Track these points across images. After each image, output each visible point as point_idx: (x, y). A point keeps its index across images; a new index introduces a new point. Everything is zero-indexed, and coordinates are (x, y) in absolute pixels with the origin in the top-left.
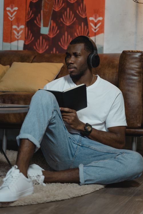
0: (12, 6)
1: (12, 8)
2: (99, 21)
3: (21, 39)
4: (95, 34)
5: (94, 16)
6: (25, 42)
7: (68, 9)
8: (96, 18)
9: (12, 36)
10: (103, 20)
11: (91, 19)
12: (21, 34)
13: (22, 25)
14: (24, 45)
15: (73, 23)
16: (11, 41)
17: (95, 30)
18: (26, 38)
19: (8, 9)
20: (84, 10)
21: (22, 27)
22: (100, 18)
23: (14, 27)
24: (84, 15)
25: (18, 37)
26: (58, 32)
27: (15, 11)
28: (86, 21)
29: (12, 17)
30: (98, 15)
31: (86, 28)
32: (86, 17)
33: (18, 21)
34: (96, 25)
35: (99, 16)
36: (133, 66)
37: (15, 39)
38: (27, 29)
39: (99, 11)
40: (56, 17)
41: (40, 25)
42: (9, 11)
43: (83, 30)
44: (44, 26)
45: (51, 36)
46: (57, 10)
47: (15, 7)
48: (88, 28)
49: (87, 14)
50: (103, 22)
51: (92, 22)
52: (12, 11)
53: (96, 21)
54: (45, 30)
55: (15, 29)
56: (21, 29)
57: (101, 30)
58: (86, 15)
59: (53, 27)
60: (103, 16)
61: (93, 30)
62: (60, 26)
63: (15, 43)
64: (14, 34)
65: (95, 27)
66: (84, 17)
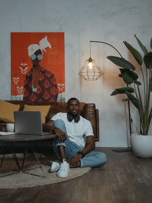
0: (16, 77)
1: (16, 78)
2: (63, 86)
3: (22, 94)
4: (61, 92)
5: (60, 83)
6: (24, 95)
7: (47, 80)
8: (61, 85)
9: (17, 93)
10: (65, 85)
11: (58, 85)
12: (22, 92)
13: (22, 87)
14: (24, 97)
16: (16, 95)
17: (61, 90)
18: (24, 93)
19: (14, 78)
21: (22, 88)
22: (63, 85)
23: (18, 88)
25: (20, 93)
26: (42, 91)
27: (17, 80)
28: (56, 86)
29: (16, 83)
30: (62, 83)
33: (19, 84)
36: (91, 110)
37: (18, 94)
38: (25, 89)
39: (62, 81)
40: (40, 83)
41: (32, 87)
42: (14, 80)
43: (54, 90)
44: (34, 88)
45: (38, 93)
46: (41, 80)
47: (18, 77)
50: (64, 86)
51: (59, 86)
52: (16, 80)
53: (61, 86)
54: (35, 90)
55: (18, 89)
56: (22, 89)
57: (64, 90)
59: (39, 88)
60: (64, 83)
62: (43, 88)
63: (18, 96)
64: (18, 91)
65: (61, 88)
66: (55, 84)
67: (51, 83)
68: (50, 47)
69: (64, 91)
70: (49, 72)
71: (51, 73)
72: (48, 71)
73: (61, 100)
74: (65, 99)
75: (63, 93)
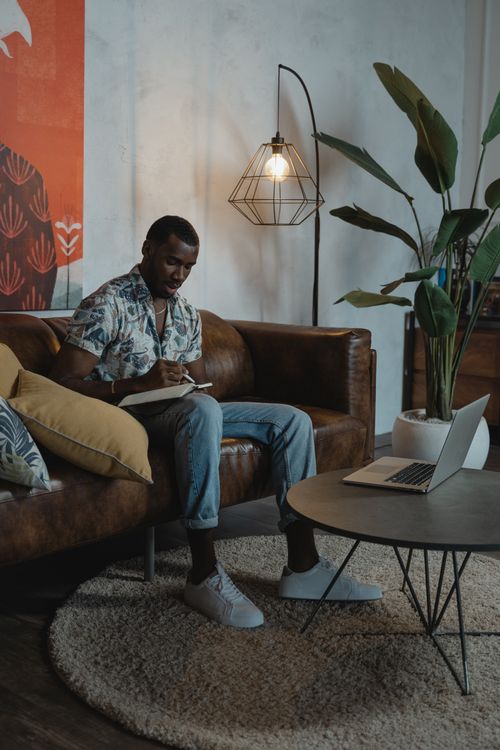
2: (75, 232)
4: (68, 260)
5: (65, 218)
7: (10, 199)
8: (68, 226)
10: (82, 229)
11: (58, 225)
15: (22, 233)
17: (68, 250)
20: (45, 205)
22: (77, 226)
24: (45, 216)
28: (49, 230)
30: (72, 219)
31: (49, 246)
32: (50, 222)
34: (68, 240)
35: (76, 222)
39: (75, 212)
43: (43, 250)
48: (53, 245)
49: (51, 214)
50: (80, 232)
51: (62, 231)
53: (68, 231)
57: (78, 254)
58: (48, 216)
60: (81, 222)
61: (64, 251)
65: (68, 243)
66: (44, 221)
67: (29, 216)
68: (28, 37)
69: (81, 256)
70: (21, 159)
71: (31, 168)
72: (15, 155)
73: (68, 294)
74: (81, 289)
75: (75, 266)
